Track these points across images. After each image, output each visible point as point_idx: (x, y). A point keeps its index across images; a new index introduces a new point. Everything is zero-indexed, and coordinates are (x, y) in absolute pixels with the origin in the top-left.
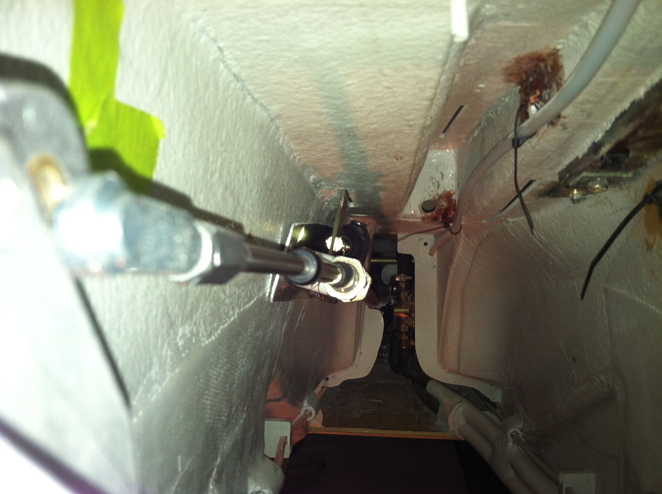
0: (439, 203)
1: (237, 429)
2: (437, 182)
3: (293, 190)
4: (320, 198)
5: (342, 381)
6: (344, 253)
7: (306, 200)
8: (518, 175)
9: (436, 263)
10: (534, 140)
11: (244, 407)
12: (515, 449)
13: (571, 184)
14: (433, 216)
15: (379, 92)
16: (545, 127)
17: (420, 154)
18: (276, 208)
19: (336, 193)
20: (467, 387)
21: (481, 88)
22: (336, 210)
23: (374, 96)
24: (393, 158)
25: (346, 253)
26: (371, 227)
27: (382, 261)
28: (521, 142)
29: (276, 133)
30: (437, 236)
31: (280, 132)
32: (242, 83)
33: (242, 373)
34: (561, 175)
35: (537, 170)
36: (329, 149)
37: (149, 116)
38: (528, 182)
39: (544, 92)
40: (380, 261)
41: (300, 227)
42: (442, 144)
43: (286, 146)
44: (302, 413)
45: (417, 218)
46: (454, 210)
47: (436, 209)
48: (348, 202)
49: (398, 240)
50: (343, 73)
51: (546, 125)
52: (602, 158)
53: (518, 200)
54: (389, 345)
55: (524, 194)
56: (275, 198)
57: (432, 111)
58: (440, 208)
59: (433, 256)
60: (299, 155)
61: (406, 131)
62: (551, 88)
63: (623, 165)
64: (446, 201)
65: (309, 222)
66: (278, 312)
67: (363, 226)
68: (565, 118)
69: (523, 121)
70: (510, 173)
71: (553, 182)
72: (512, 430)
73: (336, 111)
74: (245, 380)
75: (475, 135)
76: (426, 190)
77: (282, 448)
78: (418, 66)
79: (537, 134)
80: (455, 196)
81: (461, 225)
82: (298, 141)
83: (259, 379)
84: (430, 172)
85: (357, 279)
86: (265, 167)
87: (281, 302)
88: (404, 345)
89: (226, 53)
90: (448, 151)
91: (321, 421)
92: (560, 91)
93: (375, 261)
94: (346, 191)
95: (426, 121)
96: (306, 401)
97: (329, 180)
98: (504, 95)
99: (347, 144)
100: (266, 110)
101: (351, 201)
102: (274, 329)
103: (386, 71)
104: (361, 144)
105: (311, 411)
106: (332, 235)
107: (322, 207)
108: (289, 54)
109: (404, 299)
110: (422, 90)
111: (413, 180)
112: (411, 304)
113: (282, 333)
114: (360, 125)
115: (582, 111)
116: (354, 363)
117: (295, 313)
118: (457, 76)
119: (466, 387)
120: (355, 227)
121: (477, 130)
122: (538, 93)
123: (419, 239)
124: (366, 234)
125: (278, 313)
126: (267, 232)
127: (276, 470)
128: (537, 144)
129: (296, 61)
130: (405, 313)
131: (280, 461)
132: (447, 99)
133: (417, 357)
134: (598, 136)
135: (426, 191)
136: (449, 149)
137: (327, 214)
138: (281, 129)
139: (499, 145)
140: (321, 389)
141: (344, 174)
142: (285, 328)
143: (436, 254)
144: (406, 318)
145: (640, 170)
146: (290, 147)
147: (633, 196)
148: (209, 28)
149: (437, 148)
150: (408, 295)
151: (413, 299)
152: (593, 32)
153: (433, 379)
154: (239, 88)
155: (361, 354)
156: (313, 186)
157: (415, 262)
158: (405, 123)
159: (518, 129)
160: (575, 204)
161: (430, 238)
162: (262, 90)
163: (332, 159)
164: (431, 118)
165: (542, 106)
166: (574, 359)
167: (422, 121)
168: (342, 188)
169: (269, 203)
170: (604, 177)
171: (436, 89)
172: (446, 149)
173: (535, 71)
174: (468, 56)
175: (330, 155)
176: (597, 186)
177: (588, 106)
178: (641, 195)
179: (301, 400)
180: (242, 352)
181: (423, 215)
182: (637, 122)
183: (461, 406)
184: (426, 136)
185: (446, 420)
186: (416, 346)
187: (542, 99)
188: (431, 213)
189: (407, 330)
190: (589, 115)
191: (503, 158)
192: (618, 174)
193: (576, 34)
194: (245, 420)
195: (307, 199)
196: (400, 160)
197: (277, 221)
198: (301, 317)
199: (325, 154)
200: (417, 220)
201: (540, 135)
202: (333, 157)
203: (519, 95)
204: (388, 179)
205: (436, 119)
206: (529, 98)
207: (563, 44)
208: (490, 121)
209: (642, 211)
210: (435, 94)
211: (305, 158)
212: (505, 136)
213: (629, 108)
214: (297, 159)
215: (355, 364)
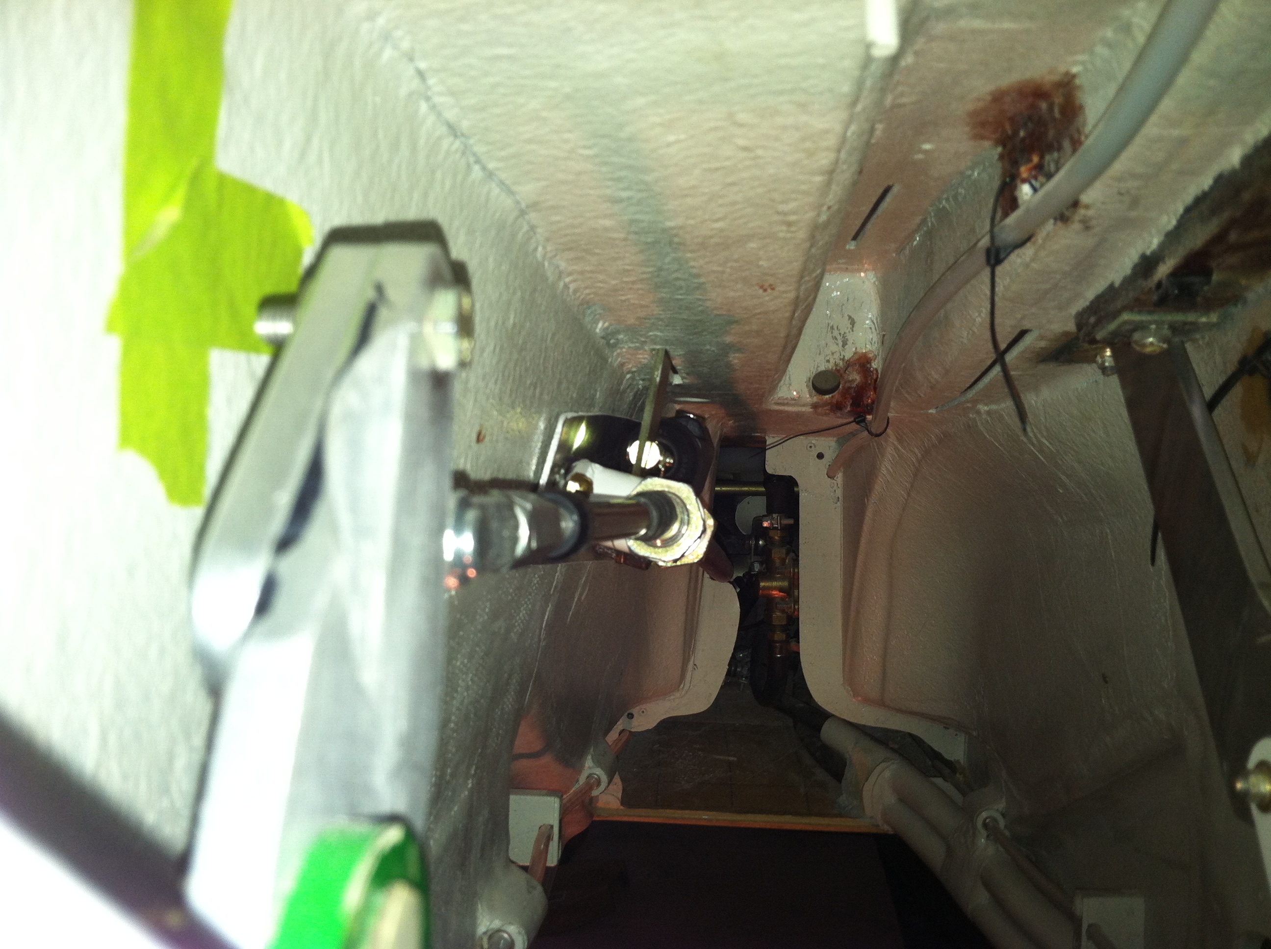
0: (846, 377)
1: (456, 808)
2: (842, 336)
3: (563, 349)
4: (615, 365)
5: (659, 720)
6: (662, 473)
7: (588, 368)
8: (998, 321)
9: (839, 493)
10: (1028, 251)
11: (469, 767)
12: (991, 850)
13: (1099, 336)
14: (834, 401)
15: (728, 158)
16: (1050, 226)
17: (807, 278)
18: (531, 384)
19: (646, 356)
20: (900, 732)
21: (926, 152)
22: (646, 389)
23: (718, 165)
24: (757, 288)
25: (665, 472)
26: (714, 422)
27: (737, 489)
28: (1002, 256)
29: (530, 239)
30: (842, 441)
31: (538, 236)
32: (463, 139)
33: (466, 701)
34: (1081, 319)
35: (1034, 310)
36: (632, 270)
37: (281, 202)
38: (1016, 332)
39: (1048, 158)
40: (733, 489)
41: (577, 421)
42: (852, 262)
43: (549, 263)
44: (582, 780)
45: (804, 405)
46: (875, 389)
47: (841, 387)
48: (671, 372)
49: (767, 448)
50: (657, 120)
51: (1052, 221)
52: (1159, 285)
53: (997, 369)
54: (750, 651)
55: (1009, 358)
56: (528, 364)
57: (831, 196)
58: (848, 385)
59: (835, 479)
60: (575, 281)
61: (781, 235)
62: (1060, 149)
63: (1199, 299)
64: (859, 373)
65: (595, 412)
66: (535, 584)
67: (700, 420)
68: (1087, 207)
69: (1006, 215)
70: (983, 315)
71: (1066, 334)
72: (984, 815)
73: (645, 195)
74: (472, 716)
75: (915, 243)
76: (820, 352)
77: (542, 846)
78: (803, 106)
79: (1033, 240)
80: (876, 361)
81: (888, 417)
82: (572, 255)
83: (499, 713)
84: (829, 315)
85: (686, 521)
86: (509, 303)
87: (540, 566)
88: (778, 650)
89: (432, 81)
90: (862, 274)
91: (620, 795)
92: (1078, 154)
93: (723, 489)
94: (667, 353)
95: (818, 215)
96: (589, 757)
97: (633, 331)
98: (969, 164)
99: (667, 260)
100: (510, 192)
101: (675, 372)
102: (527, 618)
103: (742, 117)
104: (694, 259)
105: (599, 777)
106: (640, 437)
107: (620, 384)
108: (553, 84)
109: (778, 562)
110: (810, 154)
111: (794, 332)
112: (792, 571)
113: (544, 627)
114: (692, 222)
115: (1120, 194)
116: (682, 686)
117: (567, 588)
118: (879, 127)
119: (897, 732)
120: (684, 423)
121: (919, 234)
122: (1035, 159)
123: (807, 448)
124: (705, 435)
125: (534, 588)
126: (513, 430)
127: (530, 888)
128: (1033, 260)
129: (568, 97)
130: (781, 589)
131: (540, 872)
132: (860, 172)
133: (803, 673)
134: (1151, 243)
135: (820, 354)
136: (865, 272)
137: (630, 396)
138: (539, 230)
139: (960, 261)
140: (620, 735)
141: (661, 320)
142: (548, 616)
143: (840, 477)
144: (782, 599)
145: (1233, 310)
146: (558, 267)
147: (1218, 358)
148: (399, 33)
149: (841, 270)
150: (787, 553)
151: (796, 562)
152: (1141, 39)
153: (833, 715)
154: (456, 151)
155: (695, 667)
156: (603, 341)
157: (800, 491)
158: (780, 218)
159: (996, 229)
160: (1108, 376)
161: (828, 445)
162: (503, 154)
163: (638, 289)
164: (829, 208)
165: (1042, 185)
166: (1104, 677)
167: (811, 215)
168: (658, 347)
169: (518, 372)
170: (1163, 323)
171: (839, 151)
172: (859, 271)
173: (1030, 118)
174: (900, 89)
175: (633, 283)
176: (1151, 340)
177: (1131, 184)
178: (1234, 358)
179: (581, 755)
180: (466, 661)
181: (815, 399)
182: (1226, 215)
183: (887, 767)
184: (821, 243)
185: (858, 794)
186: (801, 653)
187: (1043, 172)
188: (830, 396)
189: (784, 623)
190: (1135, 203)
191: (968, 286)
192: (1191, 317)
193: (1109, 45)
194: (471, 791)
195: (590, 368)
196: (769, 291)
197: (533, 410)
198: (580, 595)
199: (625, 279)
200: (804, 409)
201: (1040, 241)
202: (640, 286)
203: (999, 165)
204: (747, 328)
205: (839, 211)
206: (1018, 169)
207: (1083, 63)
208: (943, 215)
209: (1237, 391)
210: (837, 161)
211: (586, 288)
212: (971, 244)
213: (1212, 188)
214: (571, 290)
215: (683, 688)
